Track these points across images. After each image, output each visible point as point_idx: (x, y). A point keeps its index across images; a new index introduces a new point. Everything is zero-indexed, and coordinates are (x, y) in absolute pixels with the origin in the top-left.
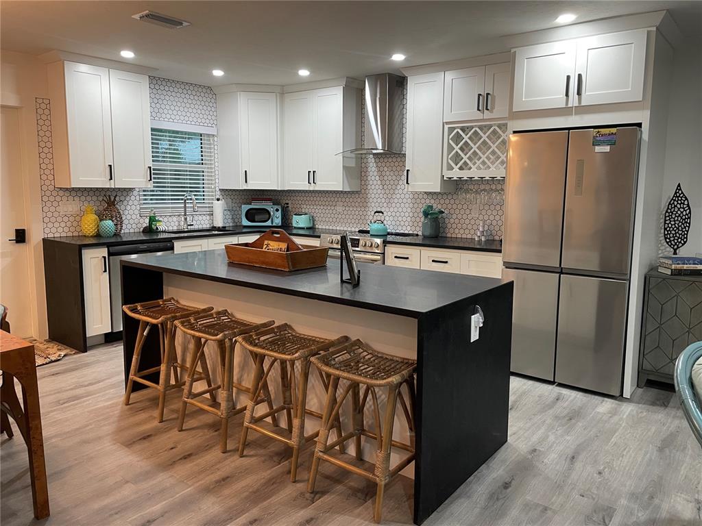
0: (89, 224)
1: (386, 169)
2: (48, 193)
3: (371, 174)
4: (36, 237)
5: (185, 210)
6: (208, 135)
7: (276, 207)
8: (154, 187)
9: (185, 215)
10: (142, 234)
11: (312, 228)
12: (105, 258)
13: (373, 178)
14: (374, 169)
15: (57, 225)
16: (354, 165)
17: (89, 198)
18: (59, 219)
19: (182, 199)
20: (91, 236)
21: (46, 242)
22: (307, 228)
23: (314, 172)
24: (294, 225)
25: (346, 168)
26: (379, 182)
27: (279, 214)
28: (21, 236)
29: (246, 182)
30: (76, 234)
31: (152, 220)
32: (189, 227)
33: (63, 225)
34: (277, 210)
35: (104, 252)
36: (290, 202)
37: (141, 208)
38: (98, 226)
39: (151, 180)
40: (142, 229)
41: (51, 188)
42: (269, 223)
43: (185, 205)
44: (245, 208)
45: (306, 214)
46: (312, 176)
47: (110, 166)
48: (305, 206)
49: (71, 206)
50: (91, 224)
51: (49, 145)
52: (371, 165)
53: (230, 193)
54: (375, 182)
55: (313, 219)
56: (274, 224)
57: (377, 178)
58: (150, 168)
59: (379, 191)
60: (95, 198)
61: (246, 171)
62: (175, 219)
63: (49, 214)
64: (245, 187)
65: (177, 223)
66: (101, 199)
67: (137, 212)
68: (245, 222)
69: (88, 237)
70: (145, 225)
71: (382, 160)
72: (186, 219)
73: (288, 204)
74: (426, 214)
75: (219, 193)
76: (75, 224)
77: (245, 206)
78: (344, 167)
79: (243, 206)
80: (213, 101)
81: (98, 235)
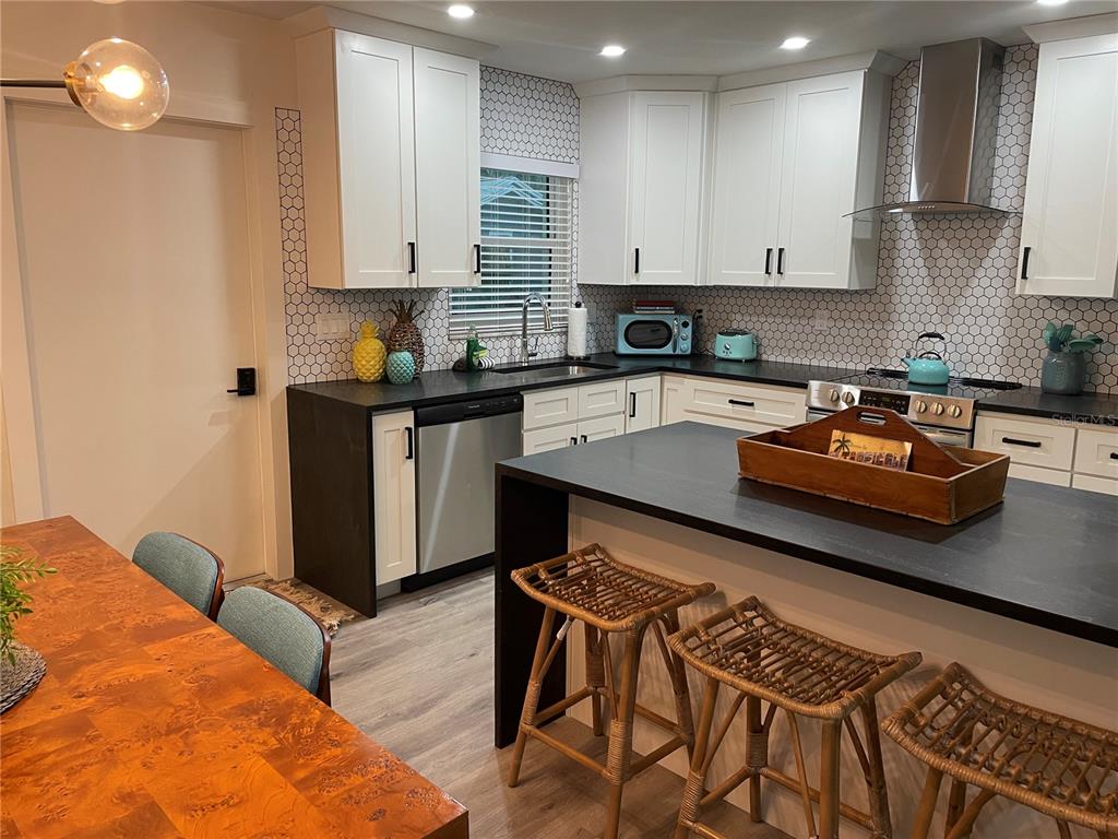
0: (368, 359)
1: (943, 244)
2: (297, 299)
3: (904, 254)
4: (275, 383)
5: (525, 327)
6: (563, 180)
7: (683, 319)
8: (484, 282)
9: (524, 335)
10: (451, 373)
11: (755, 362)
12: (409, 429)
13: (909, 262)
14: (910, 244)
15: (309, 359)
16: (869, 236)
17: (365, 307)
18: (315, 348)
19: (520, 305)
20: (373, 383)
21: (291, 392)
22: (747, 361)
23: (781, 250)
24: (720, 353)
25: (857, 243)
26: (924, 272)
27: (688, 332)
28: (247, 383)
29: (637, 271)
30: (342, 377)
31: (473, 347)
32: (530, 358)
33: (321, 359)
34: (685, 325)
35: (407, 419)
36: (705, 308)
37: (451, 324)
38: (385, 363)
39: (478, 271)
40: (452, 364)
41: (302, 288)
42: (668, 350)
43: (525, 316)
44: (624, 320)
45: (744, 333)
46: (775, 259)
47: (412, 245)
48: (739, 317)
49: (334, 325)
50: (374, 358)
51: (298, 203)
52: (906, 235)
53: (595, 291)
54: (913, 272)
55: (757, 344)
56: (678, 352)
57: (920, 262)
58: (477, 246)
59: (922, 291)
60: (374, 307)
61: (637, 250)
62: (505, 343)
63: (298, 340)
64: (634, 282)
65: (507, 352)
66: (385, 307)
67: (444, 332)
68: (624, 348)
69: (366, 383)
70: (456, 357)
71: (933, 225)
72: (525, 345)
73: (700, 311)
74: (1056, 344)
75: (576, 291)
76: (341, 358)
77: (625, 316)
78: (855, 241)
79: (621, 317)
80: (574, 111)
81: (385, 380)
